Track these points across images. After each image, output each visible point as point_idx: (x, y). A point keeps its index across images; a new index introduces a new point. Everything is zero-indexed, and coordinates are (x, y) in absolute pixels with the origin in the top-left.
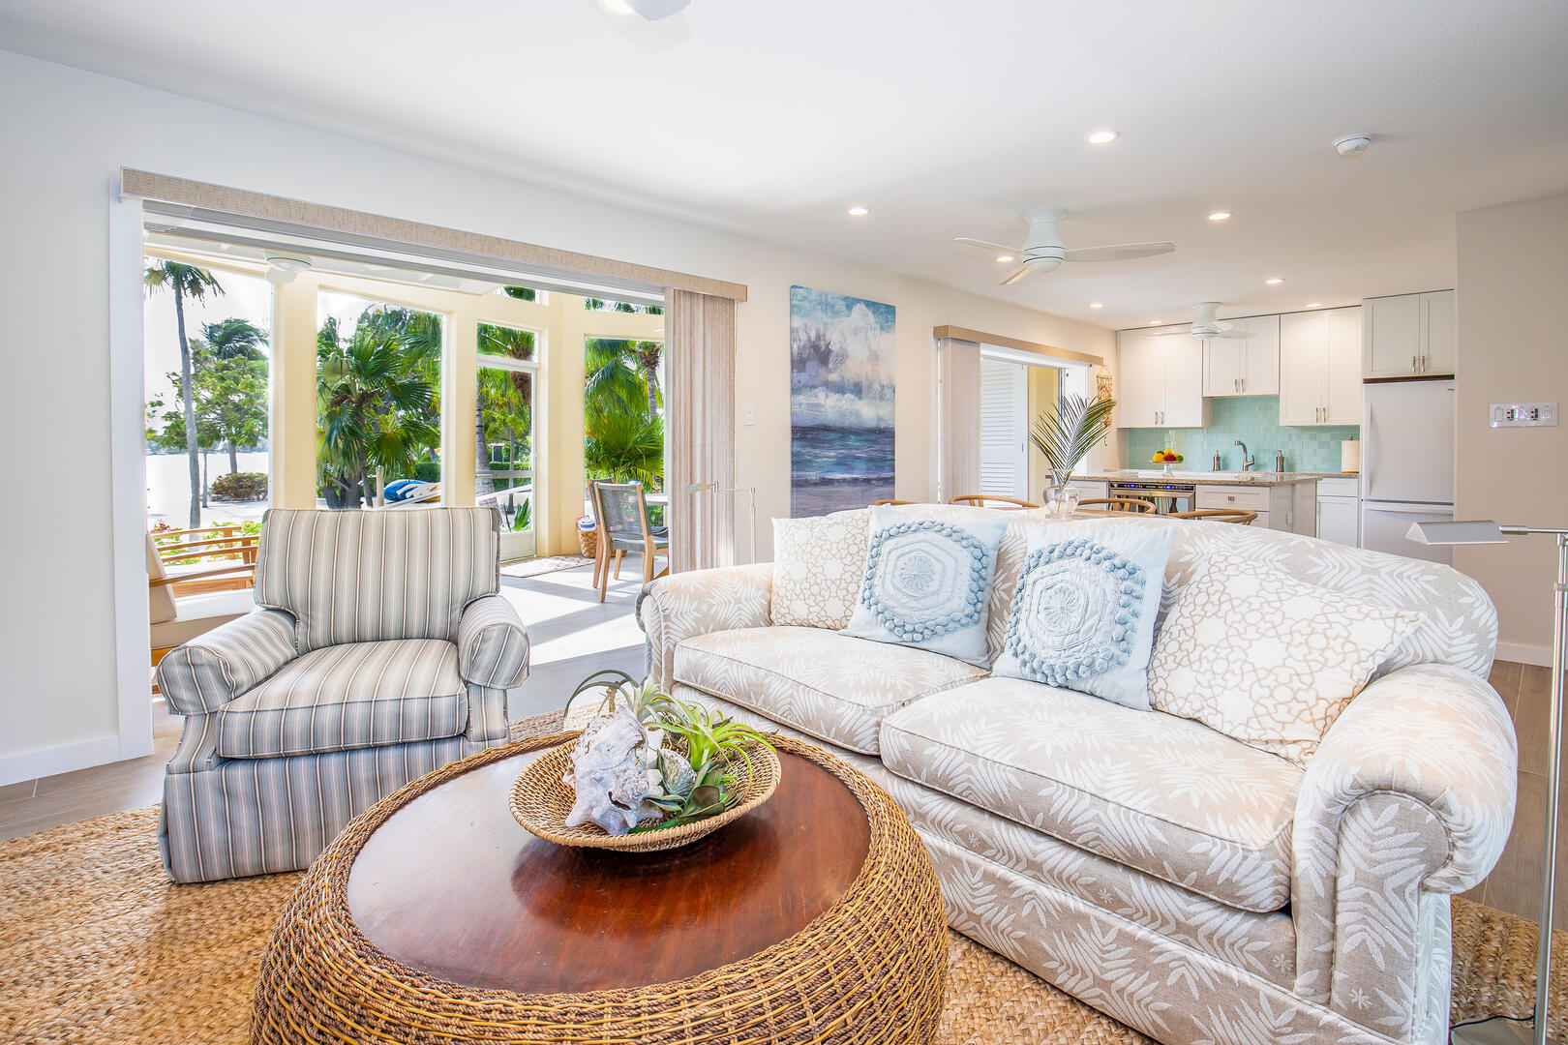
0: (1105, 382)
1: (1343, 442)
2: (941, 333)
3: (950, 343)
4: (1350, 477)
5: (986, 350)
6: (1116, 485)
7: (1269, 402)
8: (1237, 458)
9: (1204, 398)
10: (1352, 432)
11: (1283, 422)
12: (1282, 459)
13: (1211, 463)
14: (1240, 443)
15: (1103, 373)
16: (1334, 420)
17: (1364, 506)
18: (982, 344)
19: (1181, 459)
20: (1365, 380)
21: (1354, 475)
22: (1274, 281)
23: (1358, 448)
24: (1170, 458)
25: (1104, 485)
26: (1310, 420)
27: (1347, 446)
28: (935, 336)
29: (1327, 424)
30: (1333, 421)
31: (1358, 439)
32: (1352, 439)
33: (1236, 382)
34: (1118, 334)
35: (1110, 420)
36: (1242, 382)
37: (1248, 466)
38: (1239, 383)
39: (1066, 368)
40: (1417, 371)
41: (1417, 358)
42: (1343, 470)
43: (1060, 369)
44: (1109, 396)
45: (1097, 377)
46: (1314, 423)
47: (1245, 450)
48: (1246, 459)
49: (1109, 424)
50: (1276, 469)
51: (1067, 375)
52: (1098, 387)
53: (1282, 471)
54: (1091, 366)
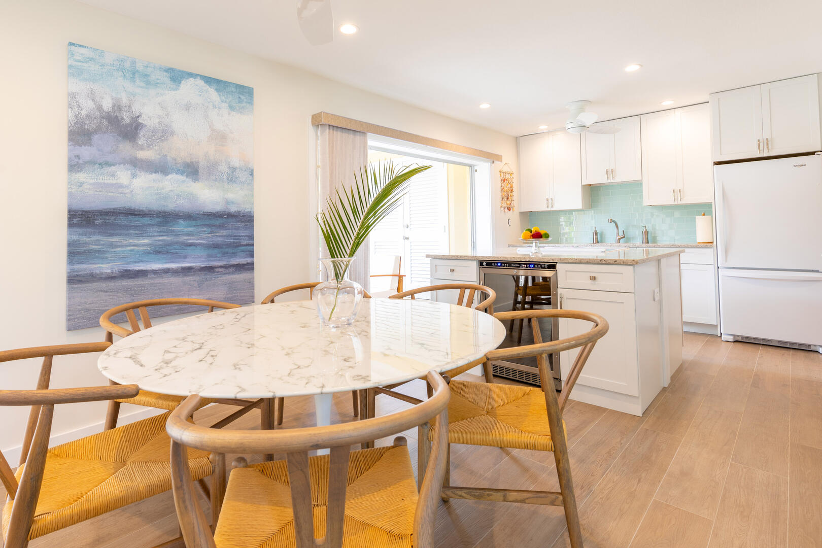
0: (507, 176)
1: (697, 217)
2: (318, 121)
3: (328, 130)
4: (707, 247)
5: (372, 141)
6: (484, 264)
7: (634, 187)
8: (611, 234)
9: (584, 187)
10: (705, 209)
11: (646, 202)
12: (647, 233)
13: (590, 238)
14: (612, 221)
15: (505, 169)
17: (721, 272)
18: (369, 134)
19: (547, 236)
20: (714, 162)
21: (709, 245)
22: (632, 68)
23: (711, 222)
24: (537, 236)
25: (474, 265)
26: (668, 199)
27: (700, 219)
28: (313, 124)
29: (683, 202)
30: (688, 200)
31: (712, 214)
32: (704, 215)
33: (607, 172)
34: (517, 138)
35: (513, 206)
36: (612, 171)
37: (619, 239)
38: (610, 172)
39: (474, 166)
40: (762, 152)
41: (761, 141)
42: (698, 241)
43: (470, 166)
44: (511, 187)
45: (500, 172)
46: (672, 203)
47: (617, 226)
48: (618, 233)
49: (511, 208)
50: (643, 243)
51: (476, 171)
52: (501, 180)
53: (648, 243)
54: (493, 162)
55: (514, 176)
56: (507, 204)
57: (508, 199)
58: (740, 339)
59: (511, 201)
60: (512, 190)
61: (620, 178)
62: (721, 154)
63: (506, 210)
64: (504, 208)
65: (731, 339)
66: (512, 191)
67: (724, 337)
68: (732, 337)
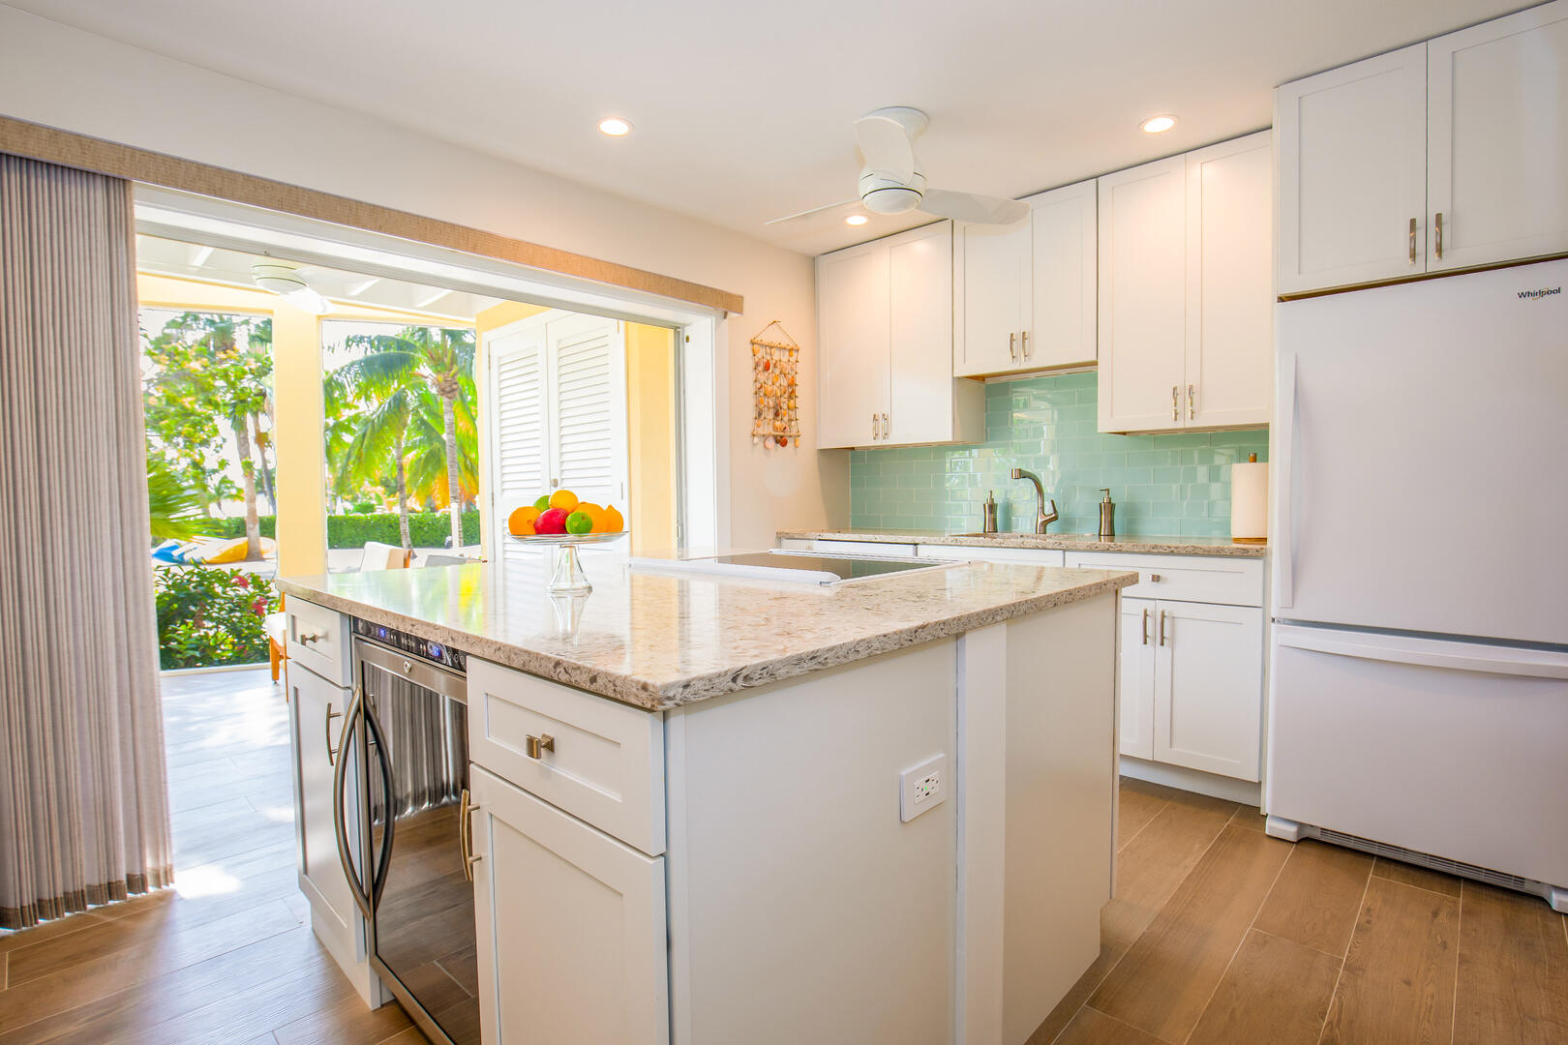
0: (778, 356)
1: (1235, 466)
4: (1244, 554)
7: (1077, 378)
8: (1026, 508)
9: (961, 382)
10: (1251, 442)
11: (1106, 422)
12: (1110, 508)
14: (1022, 475)
15: (771, 336)
16: (1214, 414)
17: (1278, 635)
21: (1254, 548)
23: (1265, 479)
26: (1162, 417)
27: (1242, 474)
29: (1200, 422)
30: (1210, 417)
31: (1266, 459)
32: (1255, 460)
33: (1012, 340)
34: (814, 258)
35: (794, 433)
36: (1024, 339)
37: (1045, 524)
38: (1020, 341)
39: (685, 325)
40: (1420, 258)
41: (1420, 223)
42: (1236, 534)
43: (677, 328)
44: (790, 385)
45: (753, 343)
46: (1168, 424)
47: (1040, 491)
48: (1043, 508)
49: (789, 440)
50: (1100, 535)
51: (688, 338)
52: (757, 365)
53: (1112, 534)
54: (725, 315)
55: (803, 356)
56: (775, 429)
57: (777, 414)
58: (1317, 835)
59: (790, 420)
60: (793, 392)
61: (1043, 356)
62: (1299, 273)
63: (771, 443)
64: (765, 437)
65: (1290, 832)
66: (792, 395)
67: (1272, 827)
68: (1293, 829)
